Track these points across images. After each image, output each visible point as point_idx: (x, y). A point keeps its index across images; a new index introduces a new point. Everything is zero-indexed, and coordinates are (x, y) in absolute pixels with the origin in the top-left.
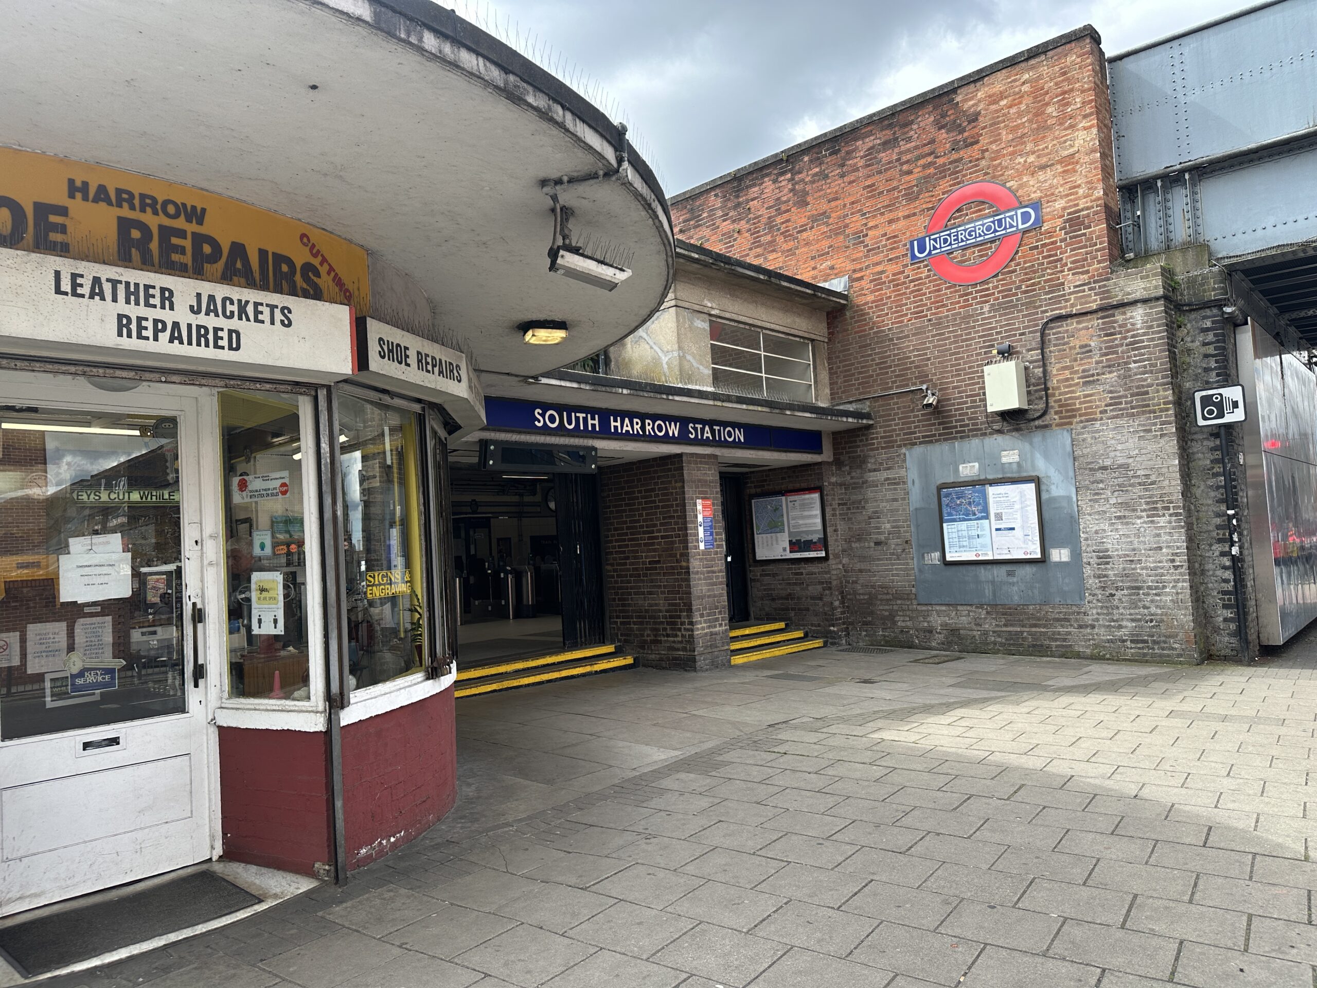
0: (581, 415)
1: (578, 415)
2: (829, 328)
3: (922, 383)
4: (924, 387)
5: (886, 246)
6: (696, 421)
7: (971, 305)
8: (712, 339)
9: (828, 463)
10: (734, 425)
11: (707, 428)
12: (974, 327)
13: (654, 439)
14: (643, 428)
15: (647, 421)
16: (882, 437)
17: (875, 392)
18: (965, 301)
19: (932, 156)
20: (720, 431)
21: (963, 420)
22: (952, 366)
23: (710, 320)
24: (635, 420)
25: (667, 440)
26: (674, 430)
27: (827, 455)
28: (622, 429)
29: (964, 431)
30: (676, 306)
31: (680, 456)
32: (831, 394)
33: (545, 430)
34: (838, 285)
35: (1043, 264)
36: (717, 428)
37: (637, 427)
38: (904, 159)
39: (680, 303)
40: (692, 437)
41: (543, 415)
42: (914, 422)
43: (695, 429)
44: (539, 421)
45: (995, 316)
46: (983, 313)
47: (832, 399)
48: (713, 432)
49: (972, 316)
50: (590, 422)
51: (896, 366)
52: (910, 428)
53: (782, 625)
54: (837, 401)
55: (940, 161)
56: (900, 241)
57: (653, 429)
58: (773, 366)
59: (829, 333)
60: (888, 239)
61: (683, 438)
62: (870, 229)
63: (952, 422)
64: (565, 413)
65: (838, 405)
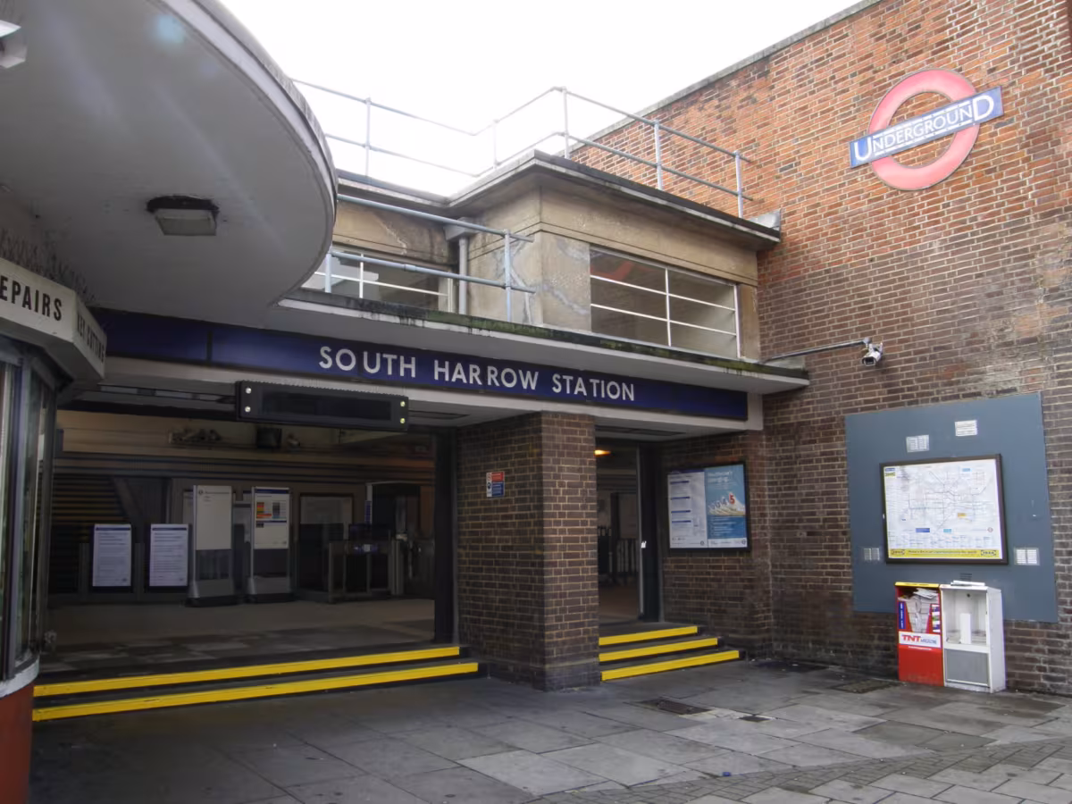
0: (390, 357)
1: (385, 356)
2: (759, 270)
3: (863, 335)
4: (866, 340)
5: (820, 174)
6: (564, 371)
7: (919, 241)
8: (592, 273)
9: (758, 433)
10: (621, 379)
11: (580, 380)
12: (922, 268)
13: (501, 392)
14: (483, 377)
15: (490, 368)
16: (818, 402)
17: (811, 345)
18: (911, 236)
19: (871, 71)
20: (599, 386)
21: (911, 382)
22: (898, 315)
23: (591, 251)
24: (472, 367)
25: (518, 393)
26: (530, 381)
27: (754, 422)
28: (451, 376)
29: (912, 396)
30: (541, 231)
31: (537, 415)
32: (763, 348)
33: (335, 375)
34: (768, 221)
35: (1002, 189)
36: (594, 382)
37: (476, 375)
38: (838, 76)
39: (546, 227)
40: (557, 391)
41: (333, 355)
42: (854, 384)
43: (563, 382)
44: (326, 362)
45: (946, 255)
46: (932, 251)
47: (763, 354)
48: (589, 386)
49: (920, 255)
50: (403, 366)
51: (834, 314)
52: (849, 391)
53: (693, 629)
54: (767, 357)
55: (879, 77)
56: (837, 169)
57: (498, 378)
58: (680, 310)
59: (759, 277)
60: (823, 167)
61: (543, 392)
62: (803, 156)
63: (897, 384)
64: (366, 354)
65: (769, 360)
